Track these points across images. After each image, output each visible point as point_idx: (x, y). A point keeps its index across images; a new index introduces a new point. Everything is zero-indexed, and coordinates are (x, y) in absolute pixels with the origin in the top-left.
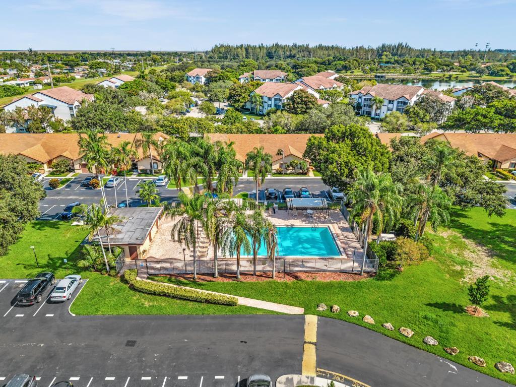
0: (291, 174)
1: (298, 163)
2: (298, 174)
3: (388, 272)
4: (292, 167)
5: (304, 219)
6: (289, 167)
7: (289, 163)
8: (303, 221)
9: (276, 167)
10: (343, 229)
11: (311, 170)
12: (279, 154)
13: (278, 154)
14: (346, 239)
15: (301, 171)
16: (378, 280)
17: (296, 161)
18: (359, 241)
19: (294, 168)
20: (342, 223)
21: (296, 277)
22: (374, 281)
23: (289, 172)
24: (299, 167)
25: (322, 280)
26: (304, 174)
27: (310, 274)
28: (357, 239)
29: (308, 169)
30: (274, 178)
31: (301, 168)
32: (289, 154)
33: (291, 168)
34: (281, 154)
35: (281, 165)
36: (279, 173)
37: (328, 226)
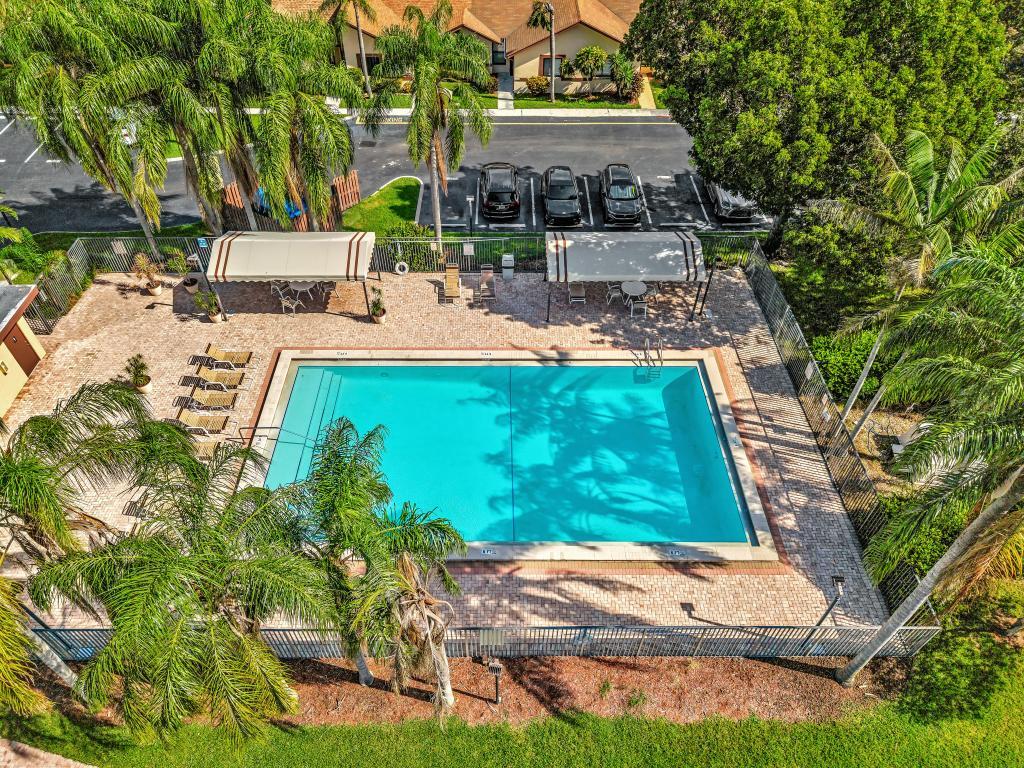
0: (579, 95)
1: (605, 56)
2: (601, 98)
3: (959, 655)
4: (583, 70)
5: (609, 318)
6: (571, 71)
7: (570, 59)
8: (603, 331)
9: (528, 69)
10: (758, 377)
11: (646, 81)
12: (535, 24)
13: (533, 22)
14: (771, 433)
15: (612, 87)
16: (922, 715)
17: (596, 50)
18: (822, 449)
19: (589, 76)
20: (752, 341)
21: (551, 695)
22: (903, 723)
23: (572, 88)
24: (607, 71)
25: (670, 715)
26: (622, 98)
27: (615, 673)
28: (816, 435)
29: (637, 80)
30: (517, 113)
31: (612, 77)
32: (573, 21)
33: (578, 74)
34: (544, 23)
35: (546, 62)
36: (538, 93)
37: (701, 361)
